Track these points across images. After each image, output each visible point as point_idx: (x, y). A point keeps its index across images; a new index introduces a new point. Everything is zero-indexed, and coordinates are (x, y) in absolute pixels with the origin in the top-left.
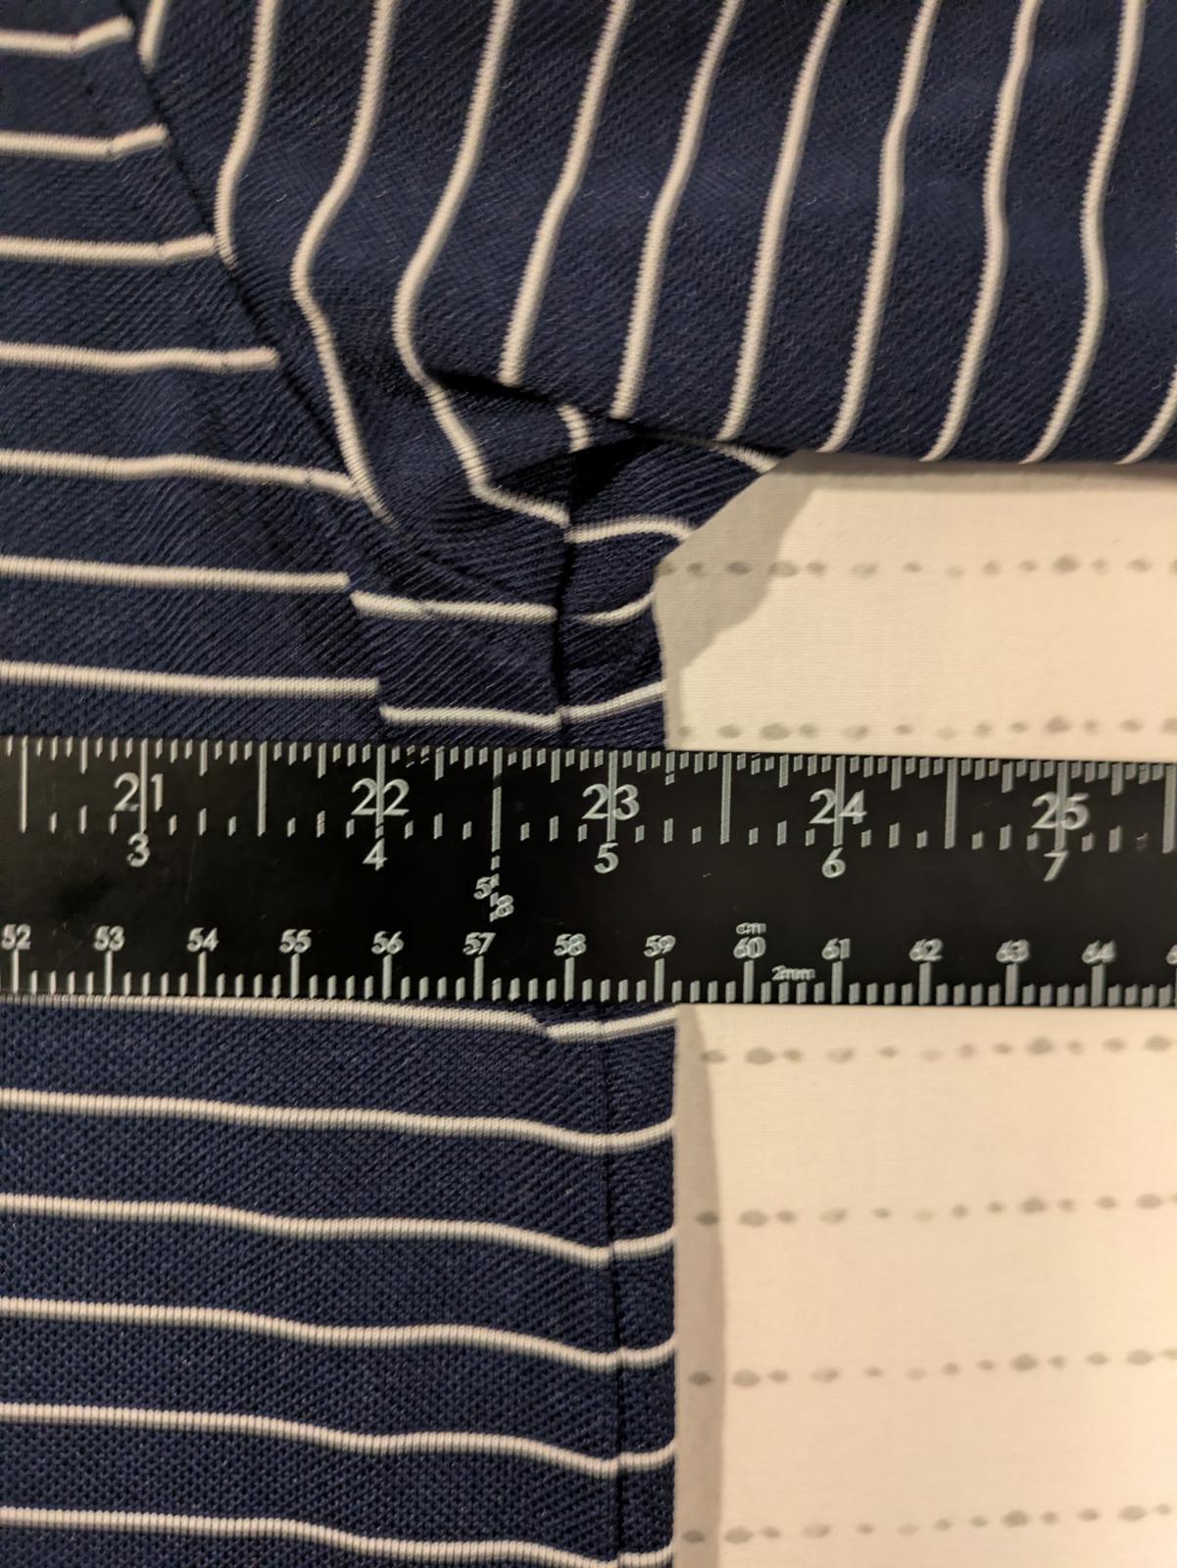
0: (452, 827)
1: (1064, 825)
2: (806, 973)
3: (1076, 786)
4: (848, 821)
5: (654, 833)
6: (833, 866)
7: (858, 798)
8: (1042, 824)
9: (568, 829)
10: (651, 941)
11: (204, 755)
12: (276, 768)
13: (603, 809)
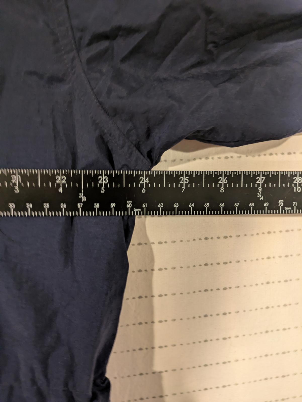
0: (74, 185)
1: (185, 182)
2: (140, 210)
3: (186, 176)
4: (146, 183)
5: (111, 185)
6: (144, 191)
7: (148, 178)
8: (180, 183)
9: (95, 185)
10: (112, 204)
11: (28, 172)
12: (42, 175)
13: (102, 181)
